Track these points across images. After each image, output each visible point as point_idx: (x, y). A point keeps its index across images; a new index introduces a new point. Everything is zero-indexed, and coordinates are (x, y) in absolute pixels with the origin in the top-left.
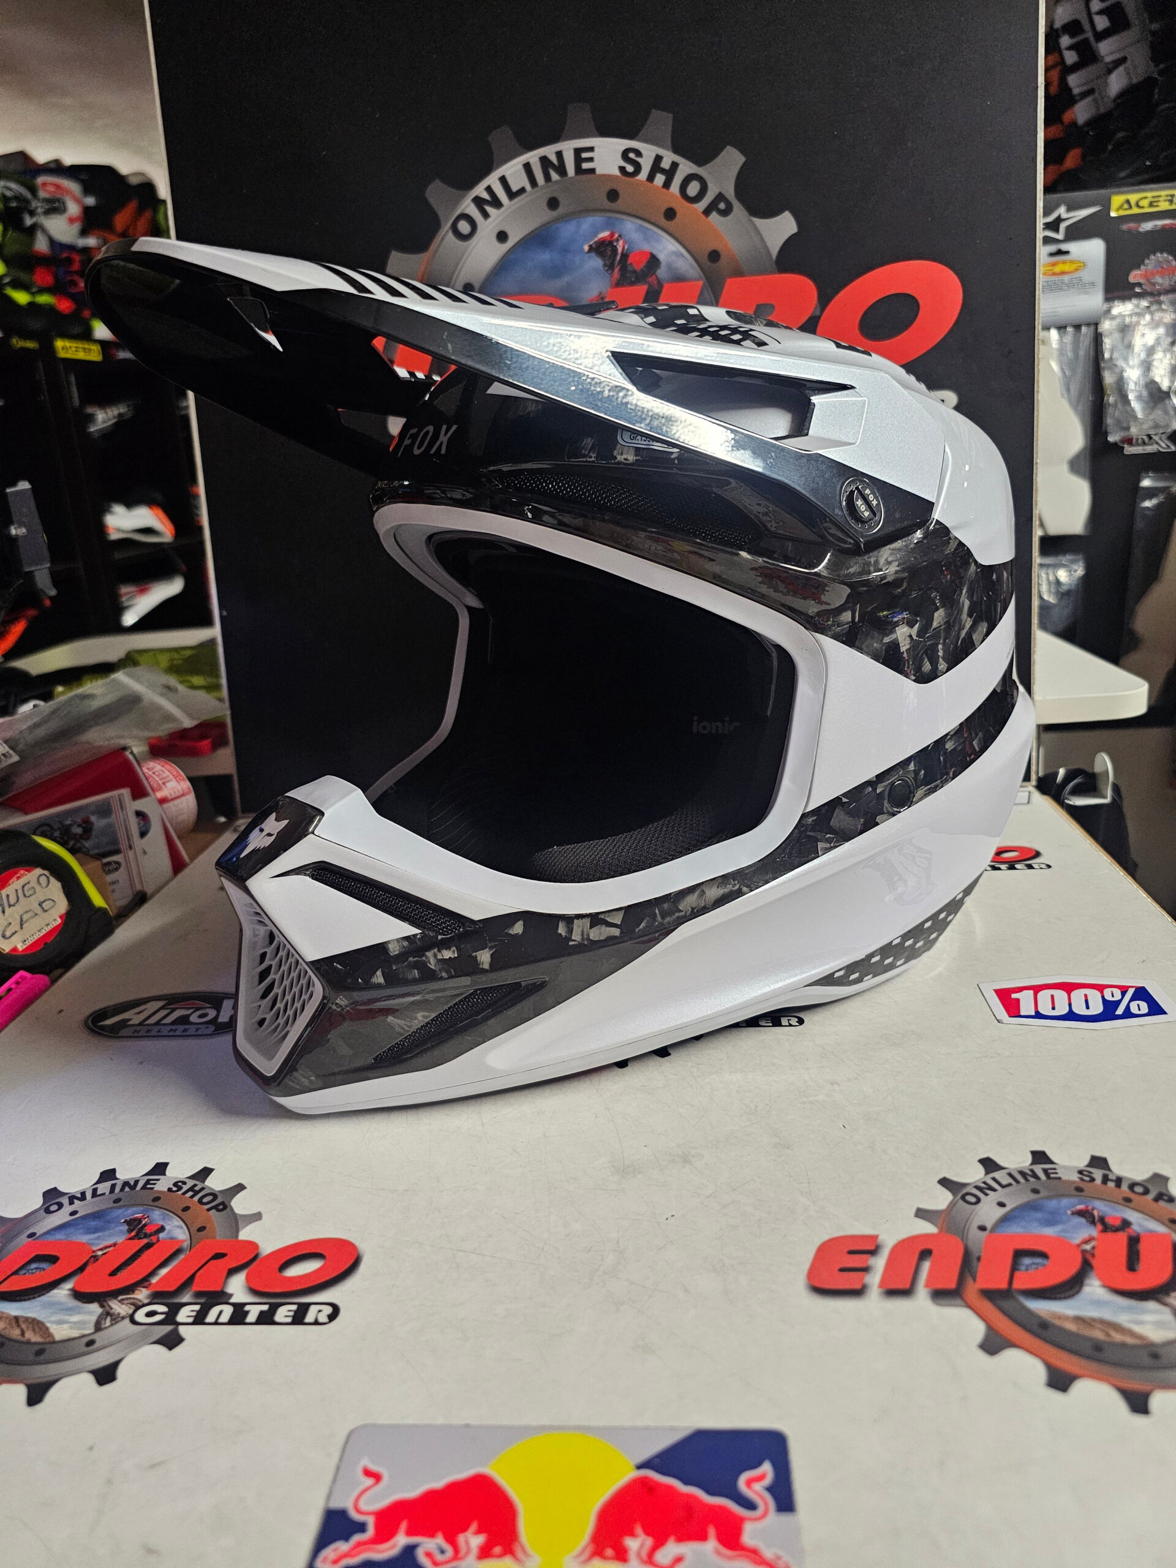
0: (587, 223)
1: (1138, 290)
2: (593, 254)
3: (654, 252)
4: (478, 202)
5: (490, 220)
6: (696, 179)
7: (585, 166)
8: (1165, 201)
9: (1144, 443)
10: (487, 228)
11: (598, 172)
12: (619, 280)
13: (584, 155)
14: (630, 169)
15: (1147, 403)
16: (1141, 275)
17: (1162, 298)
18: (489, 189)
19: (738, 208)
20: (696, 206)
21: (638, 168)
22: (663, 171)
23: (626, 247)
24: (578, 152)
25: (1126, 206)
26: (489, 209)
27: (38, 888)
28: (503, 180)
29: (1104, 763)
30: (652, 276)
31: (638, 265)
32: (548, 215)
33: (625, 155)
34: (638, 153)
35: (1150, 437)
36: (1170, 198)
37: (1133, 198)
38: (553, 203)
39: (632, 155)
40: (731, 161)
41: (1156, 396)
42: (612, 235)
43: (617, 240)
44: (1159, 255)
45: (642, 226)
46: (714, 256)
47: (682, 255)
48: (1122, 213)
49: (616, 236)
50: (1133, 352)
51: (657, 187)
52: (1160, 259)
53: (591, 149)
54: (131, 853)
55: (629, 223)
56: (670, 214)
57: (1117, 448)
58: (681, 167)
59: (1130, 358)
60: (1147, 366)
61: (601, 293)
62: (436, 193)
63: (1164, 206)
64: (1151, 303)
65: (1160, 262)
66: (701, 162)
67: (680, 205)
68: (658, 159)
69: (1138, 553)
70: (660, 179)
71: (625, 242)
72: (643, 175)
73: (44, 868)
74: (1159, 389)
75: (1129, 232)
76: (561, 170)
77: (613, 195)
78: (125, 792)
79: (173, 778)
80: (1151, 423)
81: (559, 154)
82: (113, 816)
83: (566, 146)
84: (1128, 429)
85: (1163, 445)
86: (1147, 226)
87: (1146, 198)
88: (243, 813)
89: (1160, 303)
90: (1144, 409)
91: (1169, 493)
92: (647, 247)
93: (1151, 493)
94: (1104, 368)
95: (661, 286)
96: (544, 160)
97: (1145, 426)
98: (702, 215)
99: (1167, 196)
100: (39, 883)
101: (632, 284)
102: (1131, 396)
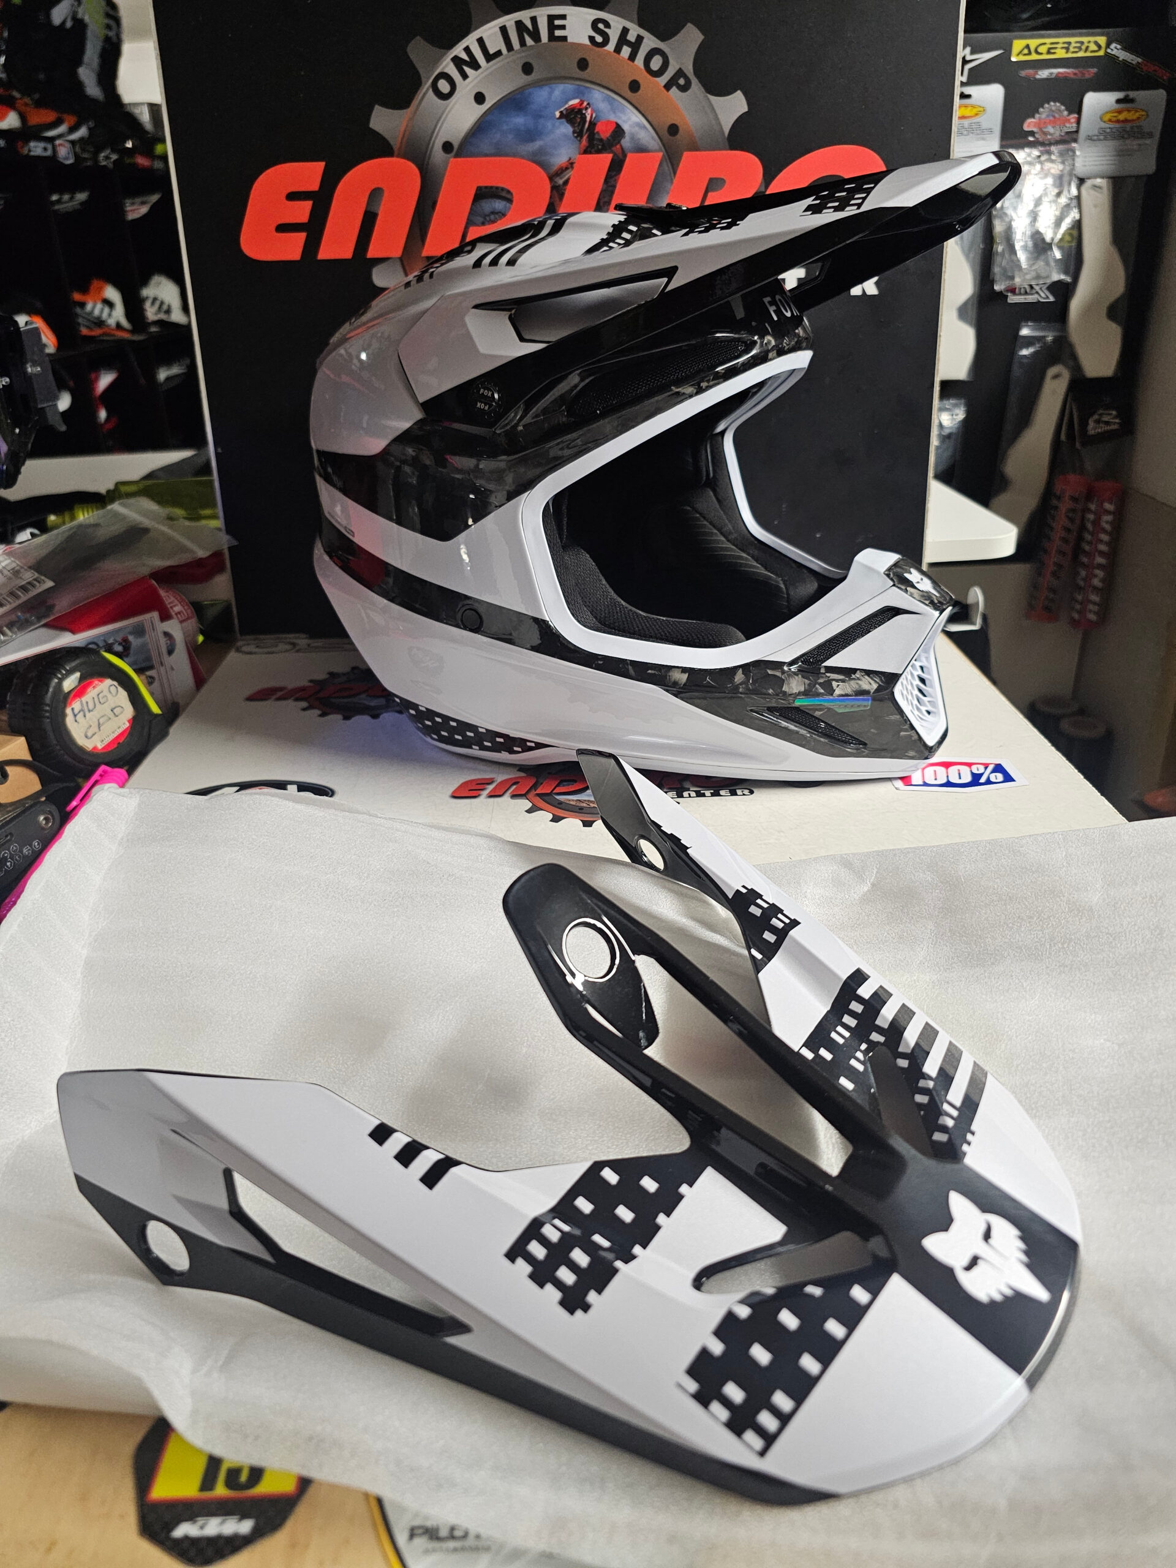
0: (559, 90)
1: (1031, 139)
2: (564, 120)
3: (620, 122)
4: (457, 61)
5: (468, 80)
6: (661, 55)
7: (558, 33)
8: (1063, 48)
9: (1026, 293)
10: (466, 89)
11: (569, 40)
12: (587, 148)
13: (557, 22)
14: (599, 39)
15: (1031, 253)
16: (1035, 123)
17: (1053, 148)
18: (467, 50)
19: (696, 86)
20: (657, 79)
21: (606, 40)
22: (629, 44)
23: (594, 115)
24: (551, 18)
25: (1026, 51)
26: (467, 69)
27: (109, 696)
28: (481, 41)
29: (977, 596)
30: (616, 144)
31: (604, 133)
32: (523, 79)
33: (595, 24)
34: (607, 25)
35: (1031, 287)
36: (1066, 45)
37: (1033, 43)
38: (527, 69)
39: (601, 26)
40: (691, 38)
41: (1040, 246)
42: (582, 103)
43: (586, 109)
44: (1052, 103)
45: (610, 96)
46: (673, 129)
47: (645, 127)
48: (1022, 58)
49: (585, 104)
50: (1022, 201)
51: (623, 58)
52: (1053, 108)
53: (563, 17)
54: (162, 669)
55: (597, 92)
56: (635, 86)
57: (1002, 296)
58: (645, 40)
59: (1020, 207)
60: (1034, 216)
61: (570, 159)
62: (417, 50)
63: (1061, 54)
64: (1042, 153)
65: (1053, 111)
66: (663, 37)
67: (644, 78)
68: (625, 31)
69: (1013, 398)
70: (626, 51)
71: (593, 111)
72: (611, 47)
73: (113, 679)
74: (1043, 240)
75: (1027, 79)
76: (536, 36)
77: (583, 64)
78: (155, 615)
79: (178, 603)
80: (1033, 274)
81: (534, 20)
82: (147, 636)
83: (540, 13)
84: (1012, 278)
85: (1043, 295)
86: (1044, 74)
87: (1044, 44)
88: (241, 634)
89: (1049, 153)
90: (1028, 259)
91: (1045, 343)
92: (612, 118)
93: (1029, 342)
94: (996, 216)
95: (625, 156)
96: (519, 25)
97: (1028, 277)
98: (663, 89)
99: (1064, 43)
100: (110, 692)
101: (599, 152)
102: (1018, 246)
